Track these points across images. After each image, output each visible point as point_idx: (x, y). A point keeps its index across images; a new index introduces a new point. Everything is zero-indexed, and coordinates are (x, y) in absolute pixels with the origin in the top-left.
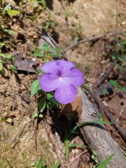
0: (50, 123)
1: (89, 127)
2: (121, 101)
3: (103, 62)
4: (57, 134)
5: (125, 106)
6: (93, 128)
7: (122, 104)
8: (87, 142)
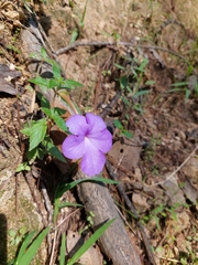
0: (36, 175)
1: (90, 184)
2: (121, 147)
3: (107, 86)
4: (45, 191)
5: (124, 154)
6: (94, 186)
7: (122, 151)
8: (82, 200)
